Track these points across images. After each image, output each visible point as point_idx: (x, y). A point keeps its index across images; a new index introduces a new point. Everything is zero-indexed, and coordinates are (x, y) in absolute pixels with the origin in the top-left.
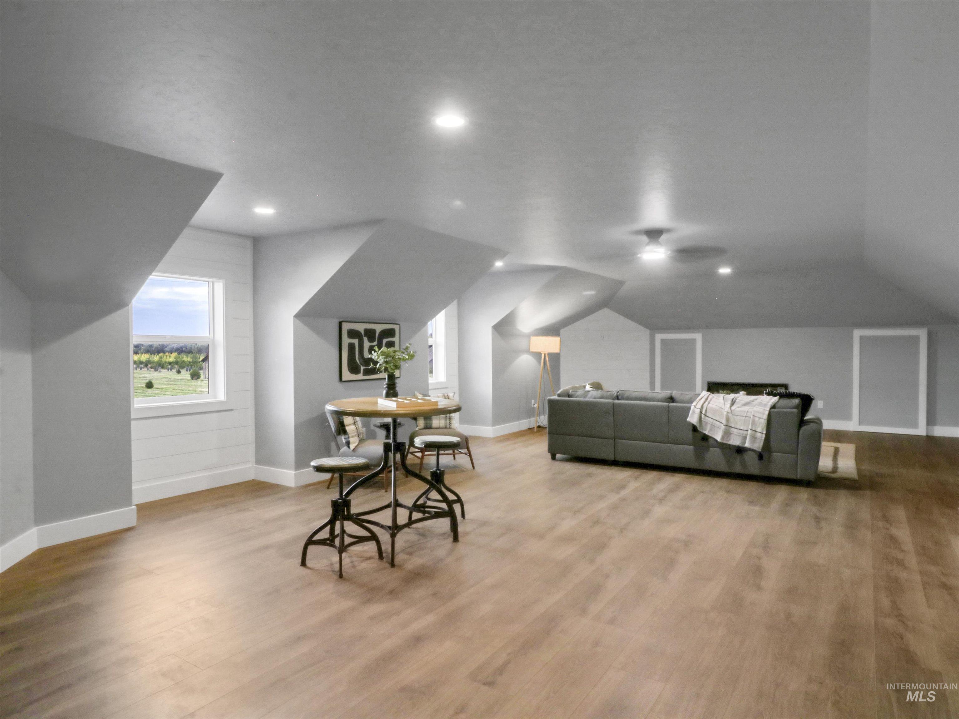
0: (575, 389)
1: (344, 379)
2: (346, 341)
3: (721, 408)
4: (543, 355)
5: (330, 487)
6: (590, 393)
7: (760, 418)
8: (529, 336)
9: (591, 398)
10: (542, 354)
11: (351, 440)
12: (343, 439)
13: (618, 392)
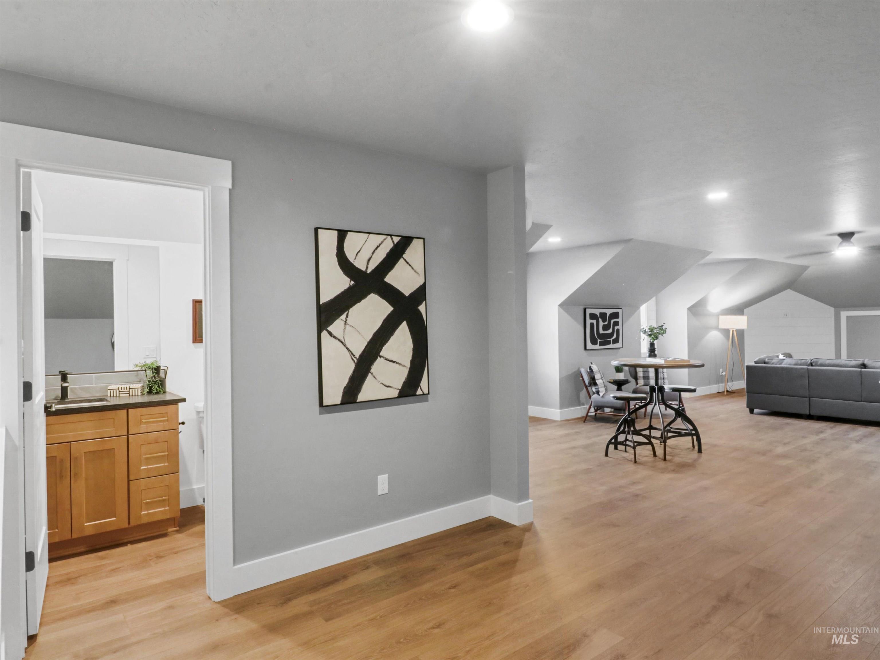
0: (771, 358)
1: (587, 348)
2: (589, 321)
4: (731, 332)
5: (586, 421)
6: (785, 361)
8: (718, 315)
9: (786, 364)
10: (730, 330)
11: (600, 390)
12: (594, 389)
13: (812, 360)
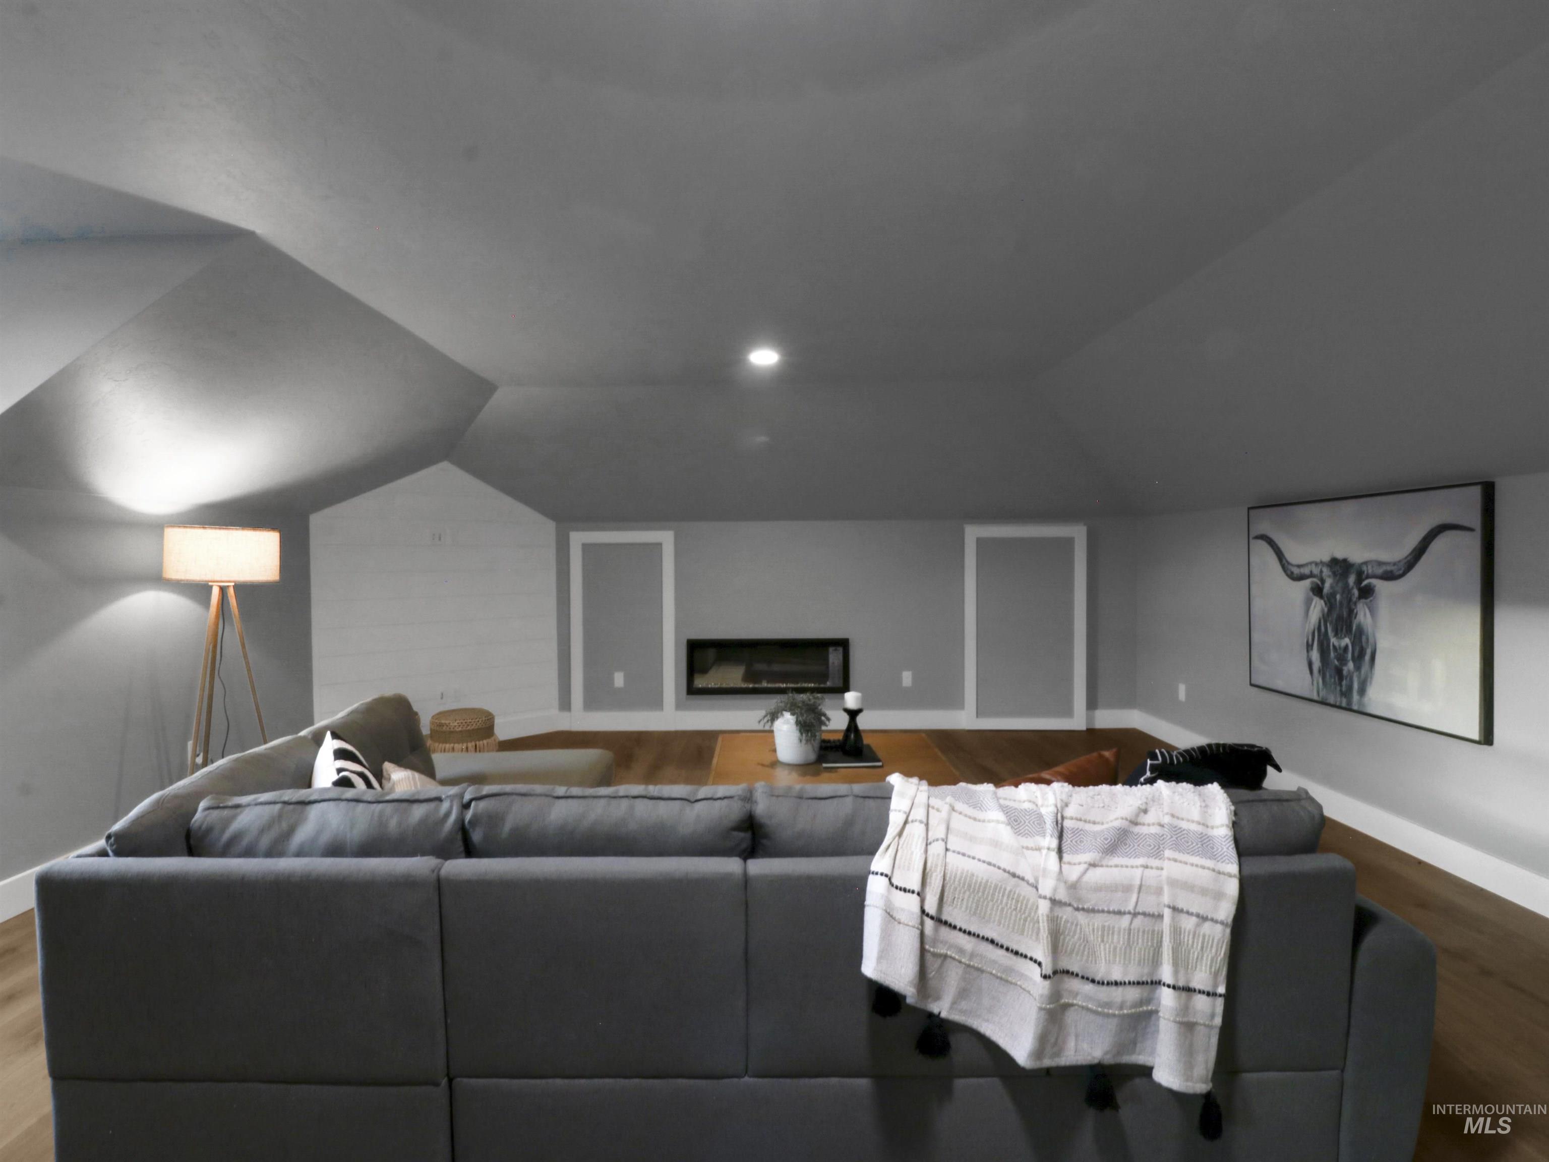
3: (1014, 875)
4: (216, 592)
7: (1204, 919)
9: (309, 848)
10: (211, 587)
13: (467, 806)
